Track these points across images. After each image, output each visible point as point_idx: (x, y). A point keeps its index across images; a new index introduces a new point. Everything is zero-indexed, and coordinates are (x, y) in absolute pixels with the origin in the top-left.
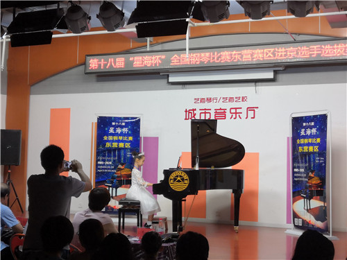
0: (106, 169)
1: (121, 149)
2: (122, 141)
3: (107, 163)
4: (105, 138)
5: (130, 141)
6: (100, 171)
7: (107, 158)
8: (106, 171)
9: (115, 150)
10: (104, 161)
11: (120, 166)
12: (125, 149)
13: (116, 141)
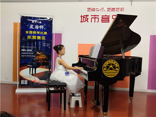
0: (28, 55)
1: (39, 40)
2: (39, 35)
4: (27, 32)
5: (45, 35)
7: (28, 47)
9: (34, 41)
10: (26, 49)
11: (38, 53)
13: (35, 35)
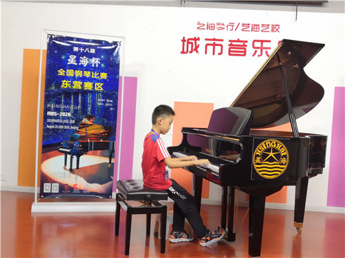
0: (61, 124)
1: (88, 91)
2: (90, 80)
3: (63, 114)
4: (61, 72)
5: (103, 81)
6: (50, 127)
7: (62, 107)
8: (61, 127)
9: (77, 93)
10: (58, 110)
11: (85, 121)
12: (93, 92)
13: (79, 79)
